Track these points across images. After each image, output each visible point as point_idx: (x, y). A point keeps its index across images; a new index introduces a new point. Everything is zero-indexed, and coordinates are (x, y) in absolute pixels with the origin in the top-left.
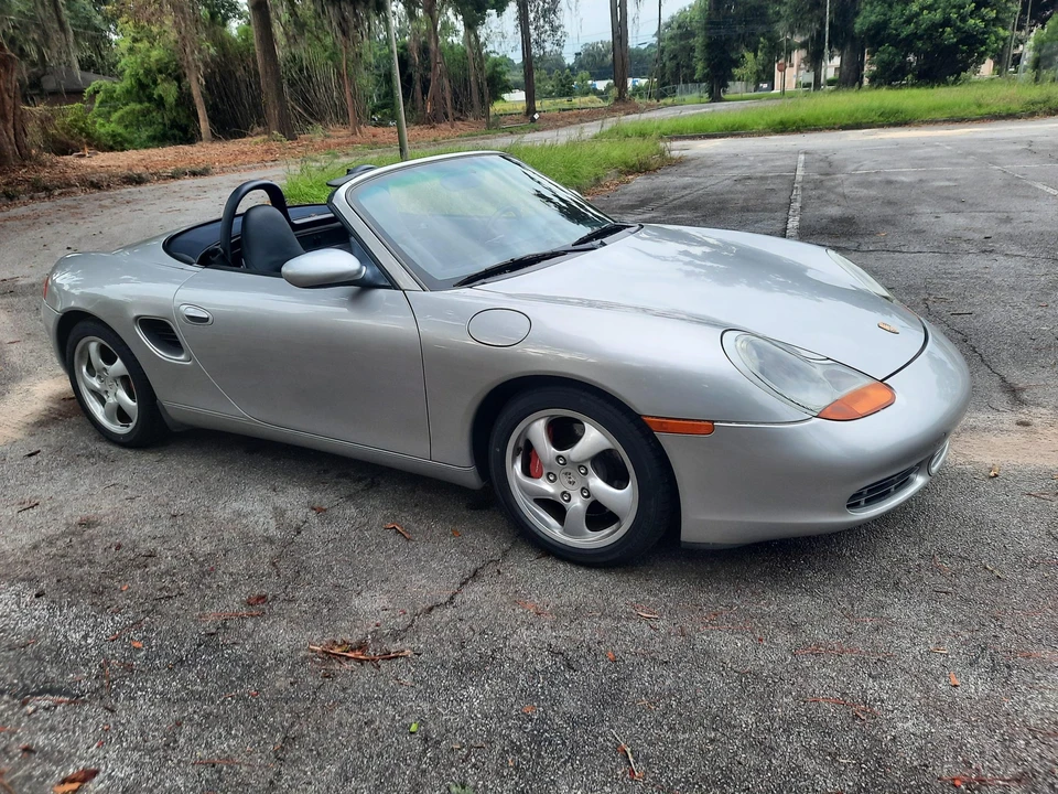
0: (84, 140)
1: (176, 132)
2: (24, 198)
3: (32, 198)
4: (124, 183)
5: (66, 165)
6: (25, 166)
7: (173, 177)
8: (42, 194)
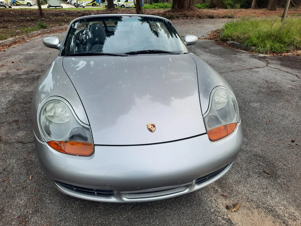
0: (221, 5)
1: (247, 5)
2: (181, 18)
3: (182, 19)
4: (208, 18)
5: (198, 11)
6: (188, 10)
7: (222, 18)
8: (186, 18)
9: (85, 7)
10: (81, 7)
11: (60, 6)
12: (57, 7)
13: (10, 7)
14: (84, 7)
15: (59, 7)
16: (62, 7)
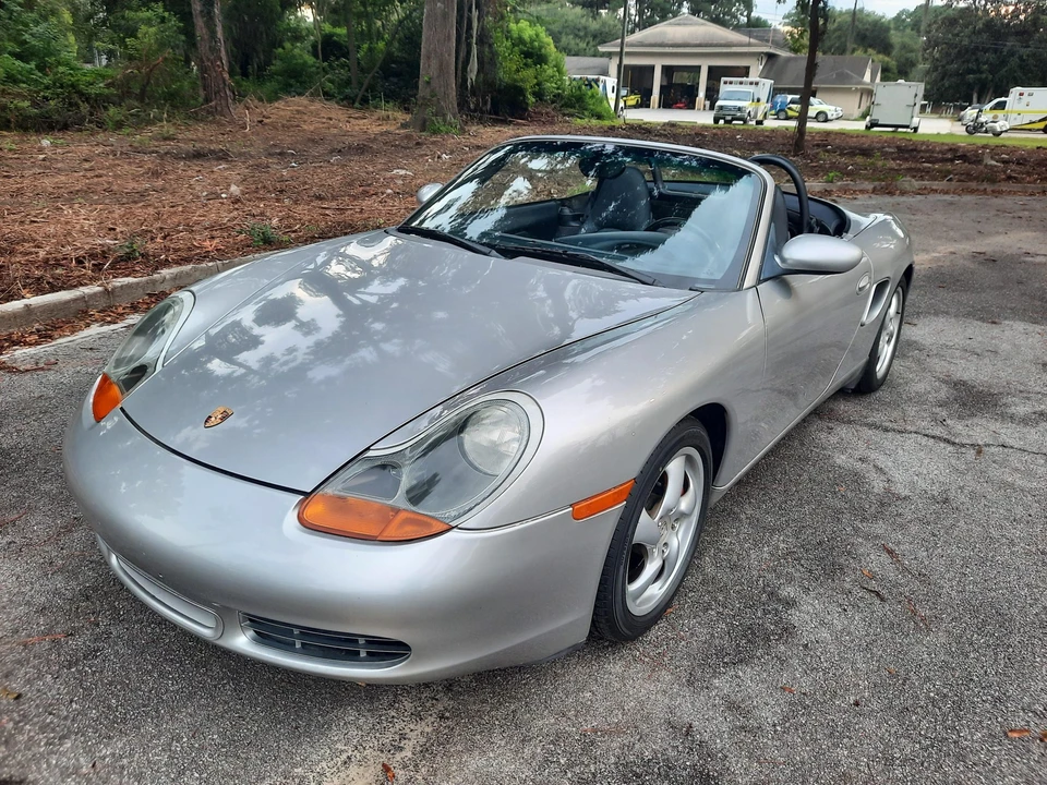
9: (1003, 135)
10: (986, 132)
11: (907, 127)
12: (900, 130)
13: (759, 123)
14: (997, 134)
15: (905, 130)
16: (916, 129)
